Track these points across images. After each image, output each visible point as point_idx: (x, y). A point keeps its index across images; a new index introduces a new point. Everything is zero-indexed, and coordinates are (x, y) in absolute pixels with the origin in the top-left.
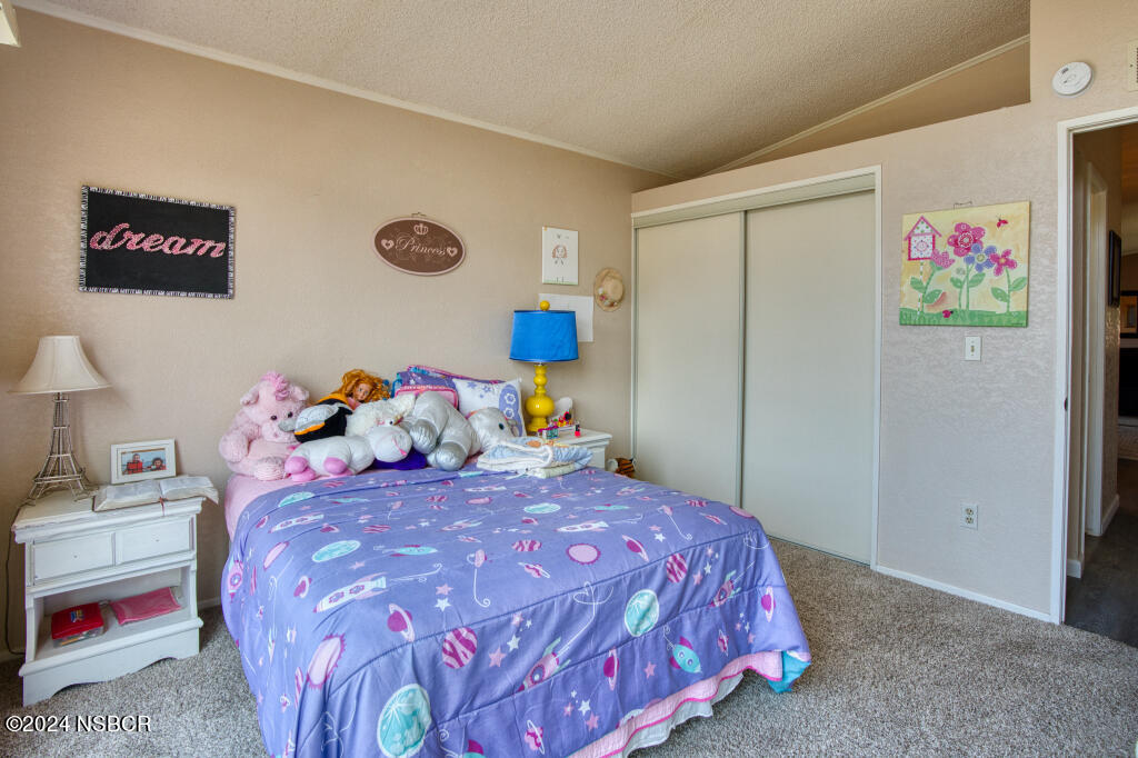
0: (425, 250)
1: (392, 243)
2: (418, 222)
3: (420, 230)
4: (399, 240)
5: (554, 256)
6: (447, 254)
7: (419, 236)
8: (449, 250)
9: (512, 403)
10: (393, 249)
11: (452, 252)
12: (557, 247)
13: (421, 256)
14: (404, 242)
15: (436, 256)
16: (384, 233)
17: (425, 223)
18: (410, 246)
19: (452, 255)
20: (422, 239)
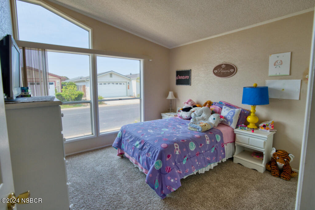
0: (224, 71)
1: (216, 71)
2: (223, 64)
3: (223, 66)
4: (218, 70)
5: (275, 65)
6: (230, 71)
7: (223, 68)
8: (231, 70)
9: (231, 115)
10: (217, 72)
11: (232, 71)
12: (277, 61)
13: (223, 73)
14: (219, 70)
15: (227, 72)
16: (215, 69)
17: (224, 64)
18: (220, 71)
19: (232, 72)
20: (224, 69)
